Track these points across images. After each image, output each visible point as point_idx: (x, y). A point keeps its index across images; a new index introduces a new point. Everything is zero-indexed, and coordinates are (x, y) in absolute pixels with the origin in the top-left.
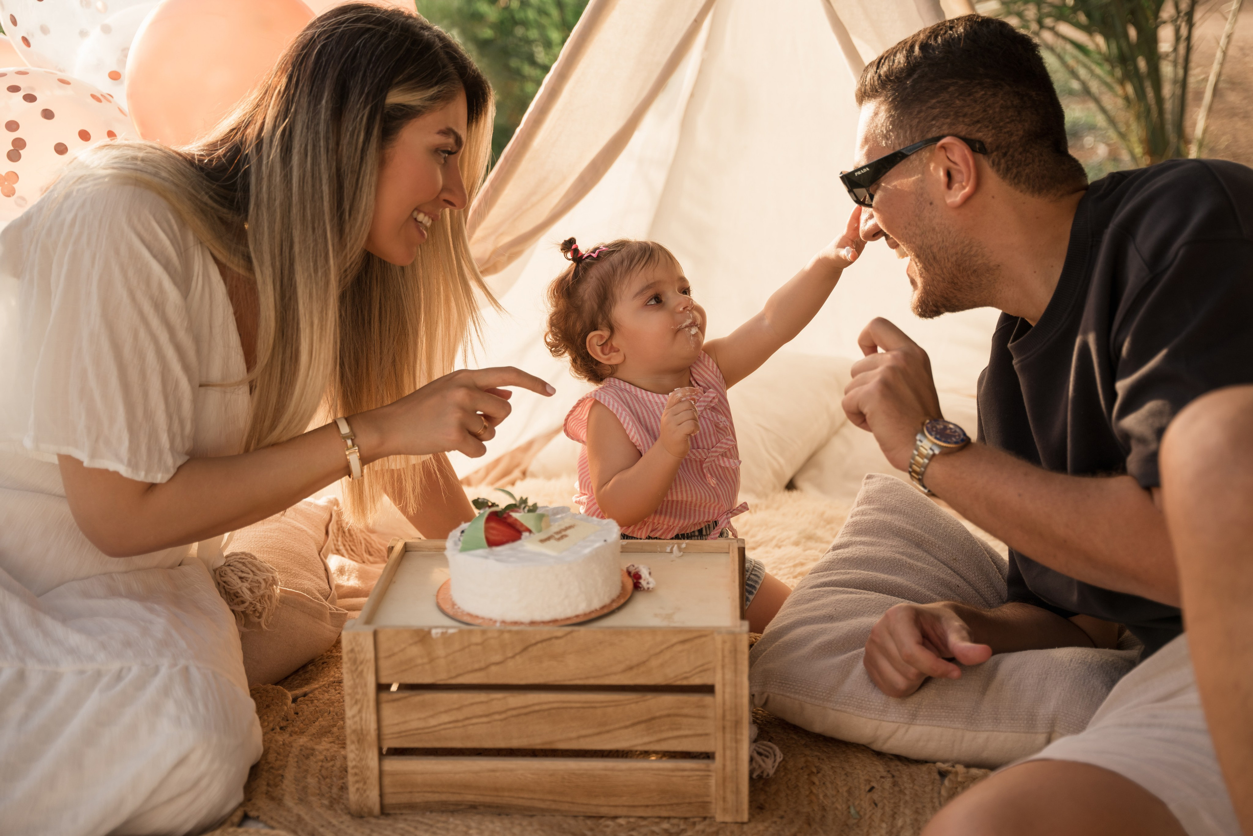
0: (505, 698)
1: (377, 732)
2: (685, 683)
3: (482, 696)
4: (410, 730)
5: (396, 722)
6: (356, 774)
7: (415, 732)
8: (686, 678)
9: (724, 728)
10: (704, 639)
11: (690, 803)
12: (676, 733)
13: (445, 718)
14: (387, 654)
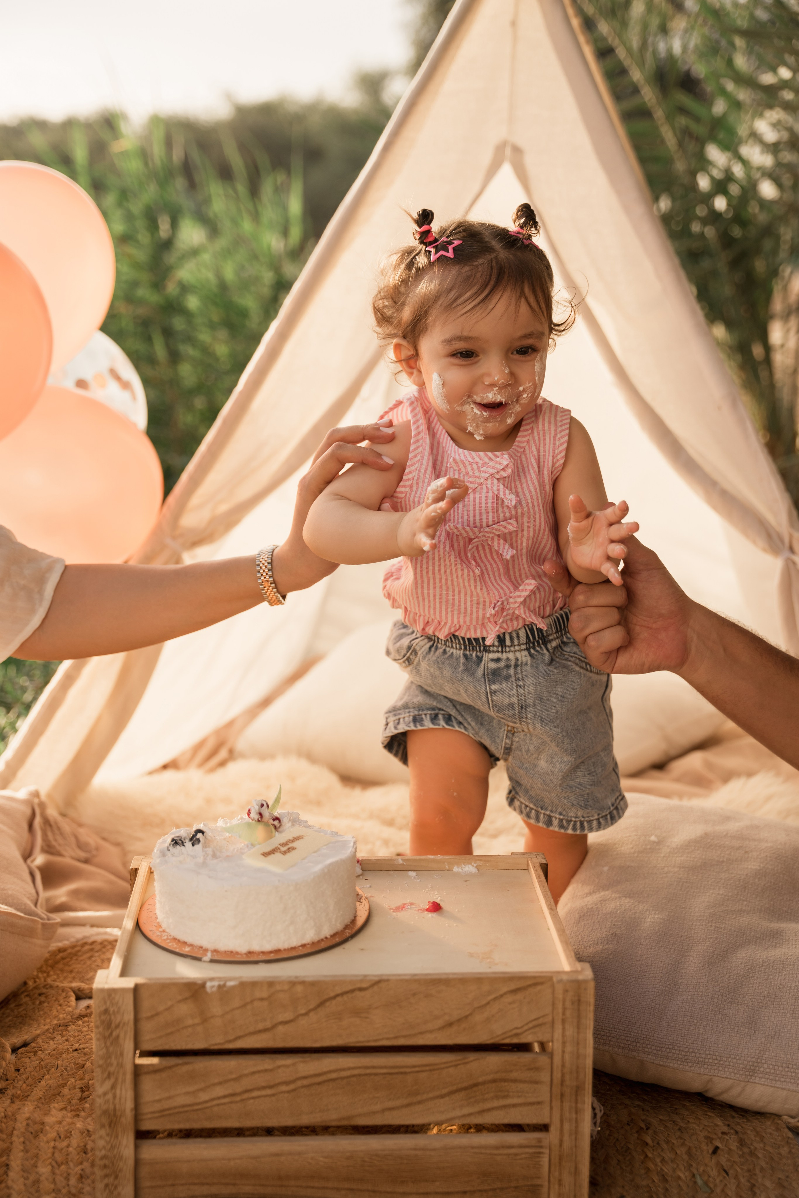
1: (134, 1112)
2: (515, 1041)
3: (266, 1063)
4: (175, 1108)
5: (157, 1097)
6: (105, 1166)
7: (181, 1110)
8: (517, 1035)
9: (562, 1095)
10: (539, 987)
11: (516, 1187)
12: (502, 1102)
13: (219, 1091)
14: (149, 1014)
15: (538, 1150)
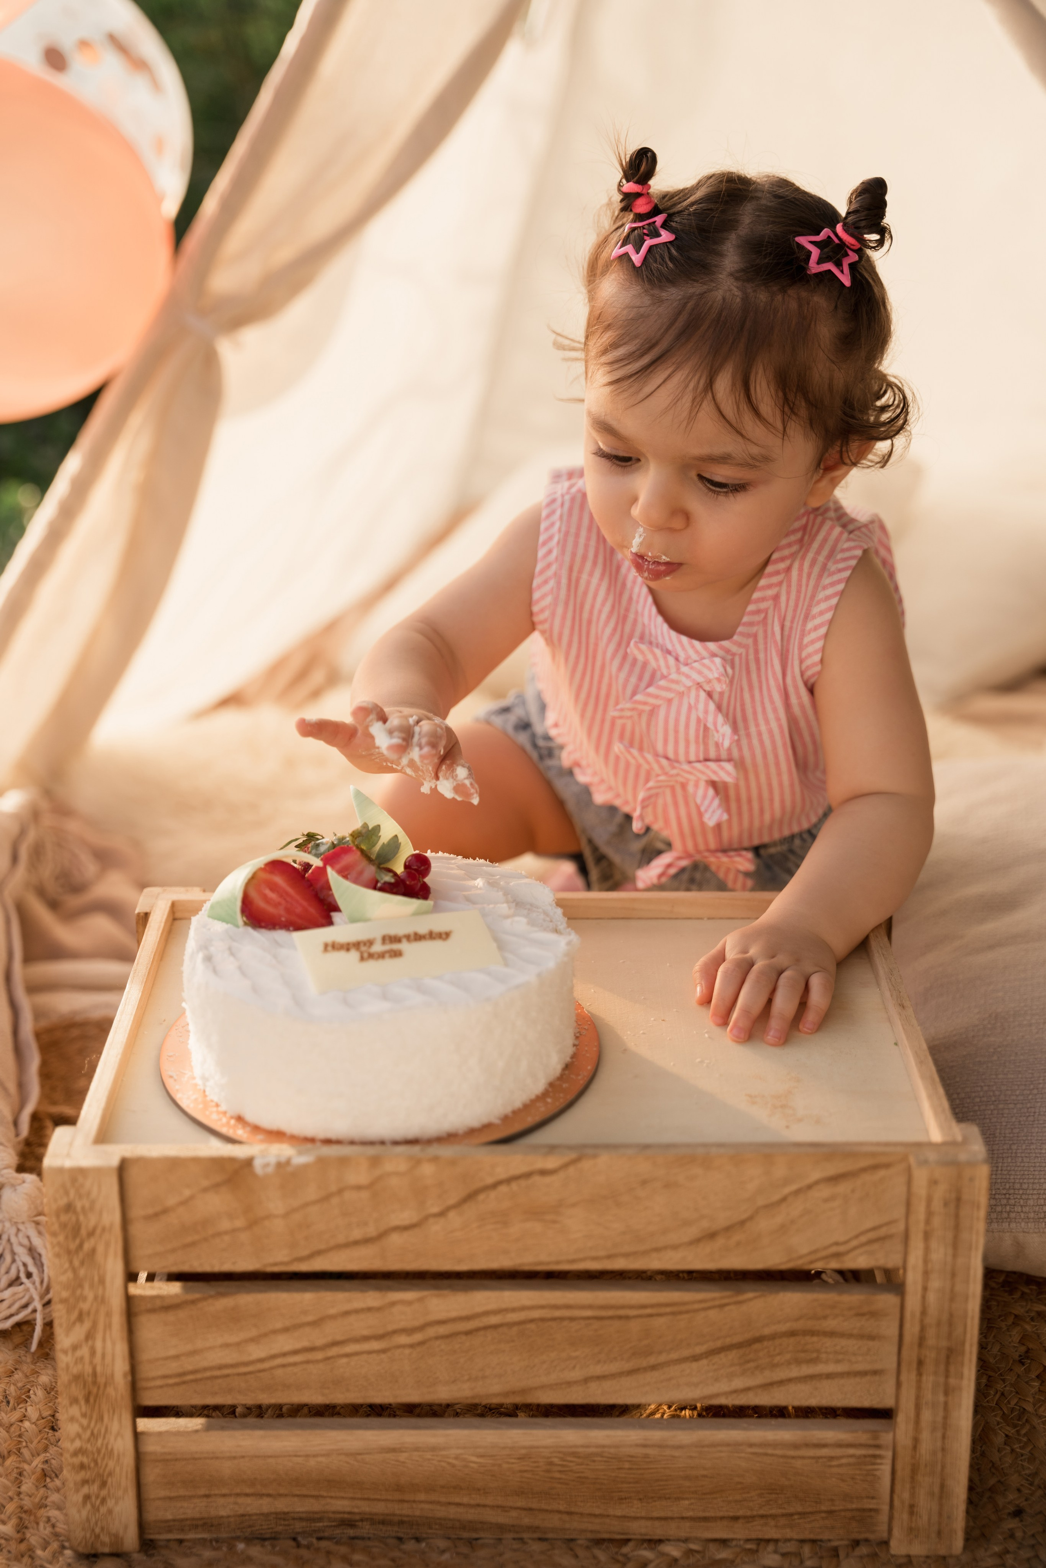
0: (420, 1300)
1: (129, 1378)
2: (834, 1265)
3: (370, 1298)
4: (205, 1369)
5: (172, 1352)
6: (82, 1466)
7: (215, 1373)
8: (837, 1256)
9: (920, 1363)
10: (882, 1173)
11: (830, 1512)
12: (806, 1370)
13: (285, 1343)
14: (150, 1211)
15: (871, 1452)
